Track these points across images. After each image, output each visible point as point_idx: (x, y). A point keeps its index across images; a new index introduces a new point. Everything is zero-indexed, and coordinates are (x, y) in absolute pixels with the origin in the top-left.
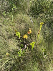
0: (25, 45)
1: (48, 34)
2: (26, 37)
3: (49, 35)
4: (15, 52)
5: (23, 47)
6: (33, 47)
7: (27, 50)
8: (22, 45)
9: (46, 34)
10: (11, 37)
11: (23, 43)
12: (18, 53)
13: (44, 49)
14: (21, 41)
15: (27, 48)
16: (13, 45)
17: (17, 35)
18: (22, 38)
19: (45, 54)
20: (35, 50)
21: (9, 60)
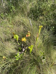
0: (23, 49)
1: (47, 37)
2: (24, 40)
4: (13, 56)
5: (21, 51)
6: (31, 51)
7: (25, 53)
8: (20, 48)
9: (45, 37)
10: (8, 40)
11: (21, 46)
12: (16, 56)
13: (42, 53)
14: (19, 44)
15: (26, 51)
16: (10, 48)
17: (15, 38)
18: (20, 41)
19: (44, 58)
20: (34, 54)
21: (5, 63)
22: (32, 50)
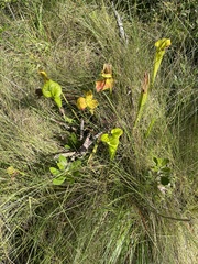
0: (85, 138)
1: (185, 94)
3: (192, 97)
8: (73, 137)
9: (179, 92)
13: (160, 161)
14: (70, 120)
15: (94, 151)
17: (47, 94)
22: (116, 146)
